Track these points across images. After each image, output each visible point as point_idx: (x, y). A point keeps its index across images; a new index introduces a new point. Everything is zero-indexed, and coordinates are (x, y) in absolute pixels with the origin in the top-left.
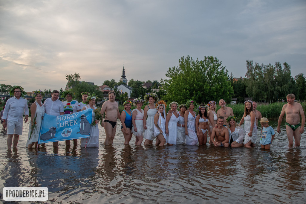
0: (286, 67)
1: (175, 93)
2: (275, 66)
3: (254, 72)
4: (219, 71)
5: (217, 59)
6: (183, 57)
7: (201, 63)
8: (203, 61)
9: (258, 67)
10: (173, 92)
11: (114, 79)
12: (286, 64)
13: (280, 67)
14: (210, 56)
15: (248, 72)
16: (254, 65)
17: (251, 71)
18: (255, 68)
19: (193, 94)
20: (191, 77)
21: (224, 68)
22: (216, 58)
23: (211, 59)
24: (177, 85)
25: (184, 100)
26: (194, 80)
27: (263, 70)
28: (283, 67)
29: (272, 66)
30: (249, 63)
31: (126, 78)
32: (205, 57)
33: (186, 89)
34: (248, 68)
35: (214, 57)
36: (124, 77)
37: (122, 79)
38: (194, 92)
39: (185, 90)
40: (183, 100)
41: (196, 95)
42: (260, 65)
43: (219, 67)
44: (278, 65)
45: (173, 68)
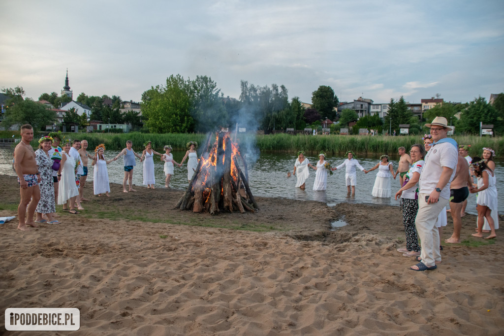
0: (284, 90)
1: (162, 119)
2: (271, 89)
3: (248, 94)
4: (214, 93)
5: (212, 80)
6: (172, 75)
7: (193, 83)
8: (195, 80)
9: (253, 89)
10: (160, 117)
11: (56, 92)
12: (283, 87)
13: (277, 90)
14: (204, 76)
15: (242, 93)
16: (249, 86)
17: (246, 93)
18: (250, 89)
19: (184, 120)
20: (182, 100)
21: (220, 90)
22: (210, 78)
23: (205, 79)
24: (165, 109)
25: (174, 128)
26: (186, 104)
27: (258, 92)
28: (280, 90)
29: (269, 89)
30: (244, 84)
31: (70, 90)
32: (198, 76)
33: (176, 115)
34: (243, 90)
35: (208, 77)
36: (67, 88)
37: (65, 92)
38: (186, 118)
39: (174, 116)
40: (172, 127)
41: (188, 122)
42: (256, 86)
43: (214, 90)
44: (275, 88)
45: (157, 87)
